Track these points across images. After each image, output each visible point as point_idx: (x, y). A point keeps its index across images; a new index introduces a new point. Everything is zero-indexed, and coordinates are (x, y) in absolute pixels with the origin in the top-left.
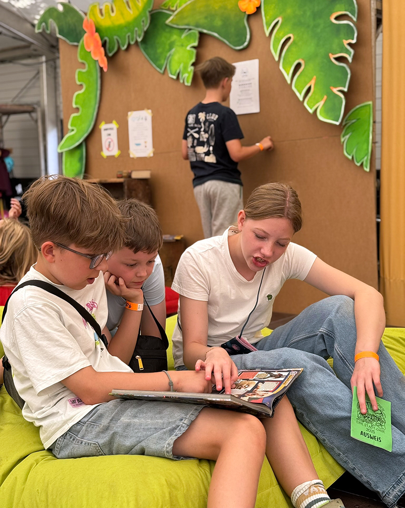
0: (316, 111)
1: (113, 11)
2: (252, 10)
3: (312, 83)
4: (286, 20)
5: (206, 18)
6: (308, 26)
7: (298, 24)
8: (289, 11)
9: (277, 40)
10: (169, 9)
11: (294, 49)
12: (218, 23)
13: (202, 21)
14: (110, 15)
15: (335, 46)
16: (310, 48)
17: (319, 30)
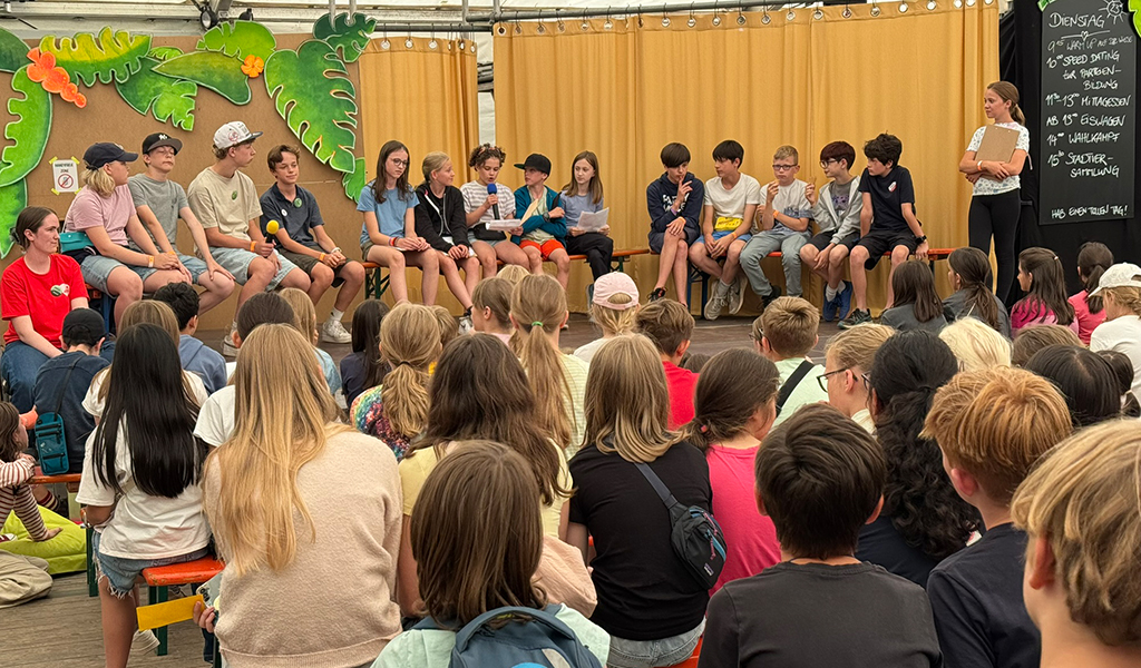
0: (328, 161)
1: (74, 47)
2: (254, 74)
3: (320, 140)
4: (288, 88)
5: (203, 73)
6: (310, 96)
7: (300, 93)
8: (290, 81)
9: (282, 102)
10: (155, 57)
11: (298, 112)
12: (218, 79)
13: (199, 75)
14: (69, 50)
15: (337, 115)
16: (315, 113)
17: (320, 100)
